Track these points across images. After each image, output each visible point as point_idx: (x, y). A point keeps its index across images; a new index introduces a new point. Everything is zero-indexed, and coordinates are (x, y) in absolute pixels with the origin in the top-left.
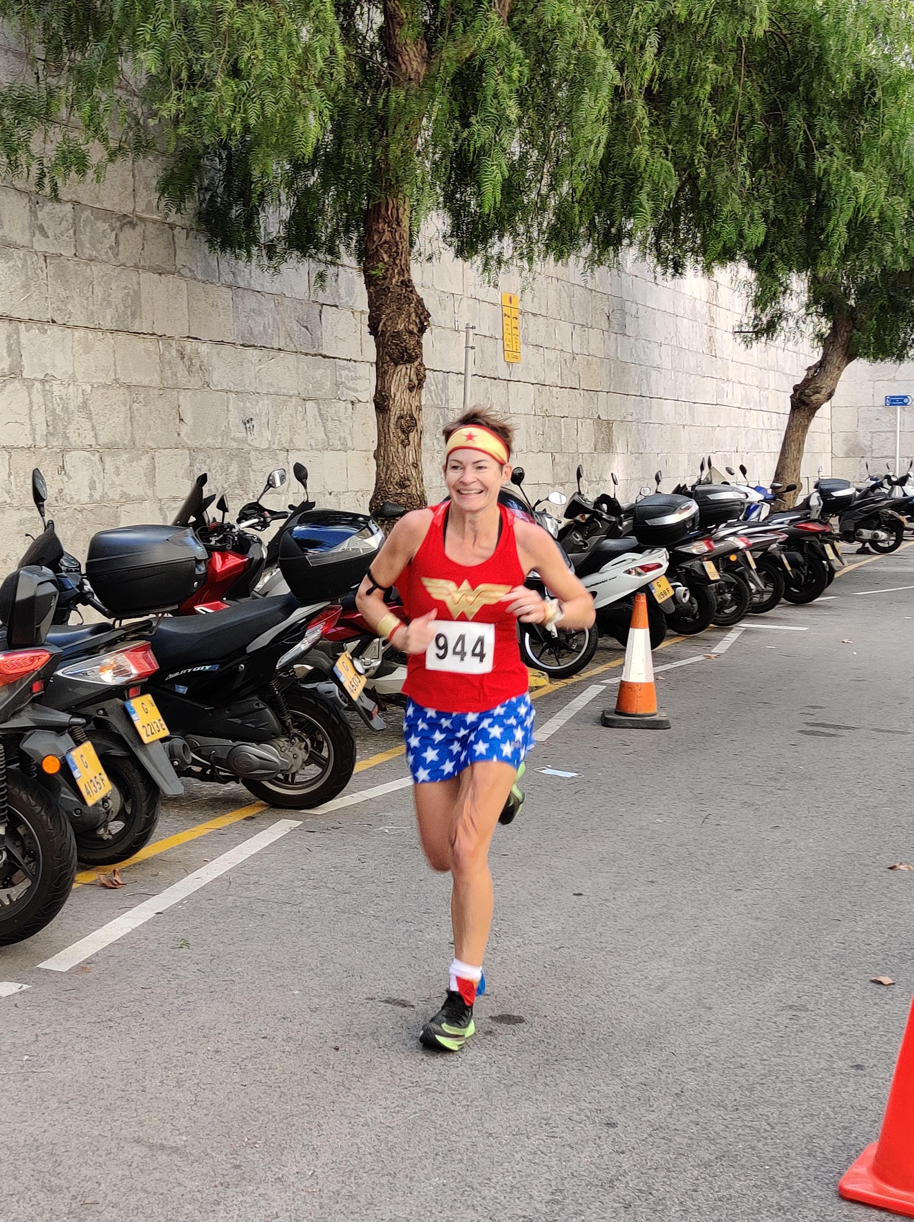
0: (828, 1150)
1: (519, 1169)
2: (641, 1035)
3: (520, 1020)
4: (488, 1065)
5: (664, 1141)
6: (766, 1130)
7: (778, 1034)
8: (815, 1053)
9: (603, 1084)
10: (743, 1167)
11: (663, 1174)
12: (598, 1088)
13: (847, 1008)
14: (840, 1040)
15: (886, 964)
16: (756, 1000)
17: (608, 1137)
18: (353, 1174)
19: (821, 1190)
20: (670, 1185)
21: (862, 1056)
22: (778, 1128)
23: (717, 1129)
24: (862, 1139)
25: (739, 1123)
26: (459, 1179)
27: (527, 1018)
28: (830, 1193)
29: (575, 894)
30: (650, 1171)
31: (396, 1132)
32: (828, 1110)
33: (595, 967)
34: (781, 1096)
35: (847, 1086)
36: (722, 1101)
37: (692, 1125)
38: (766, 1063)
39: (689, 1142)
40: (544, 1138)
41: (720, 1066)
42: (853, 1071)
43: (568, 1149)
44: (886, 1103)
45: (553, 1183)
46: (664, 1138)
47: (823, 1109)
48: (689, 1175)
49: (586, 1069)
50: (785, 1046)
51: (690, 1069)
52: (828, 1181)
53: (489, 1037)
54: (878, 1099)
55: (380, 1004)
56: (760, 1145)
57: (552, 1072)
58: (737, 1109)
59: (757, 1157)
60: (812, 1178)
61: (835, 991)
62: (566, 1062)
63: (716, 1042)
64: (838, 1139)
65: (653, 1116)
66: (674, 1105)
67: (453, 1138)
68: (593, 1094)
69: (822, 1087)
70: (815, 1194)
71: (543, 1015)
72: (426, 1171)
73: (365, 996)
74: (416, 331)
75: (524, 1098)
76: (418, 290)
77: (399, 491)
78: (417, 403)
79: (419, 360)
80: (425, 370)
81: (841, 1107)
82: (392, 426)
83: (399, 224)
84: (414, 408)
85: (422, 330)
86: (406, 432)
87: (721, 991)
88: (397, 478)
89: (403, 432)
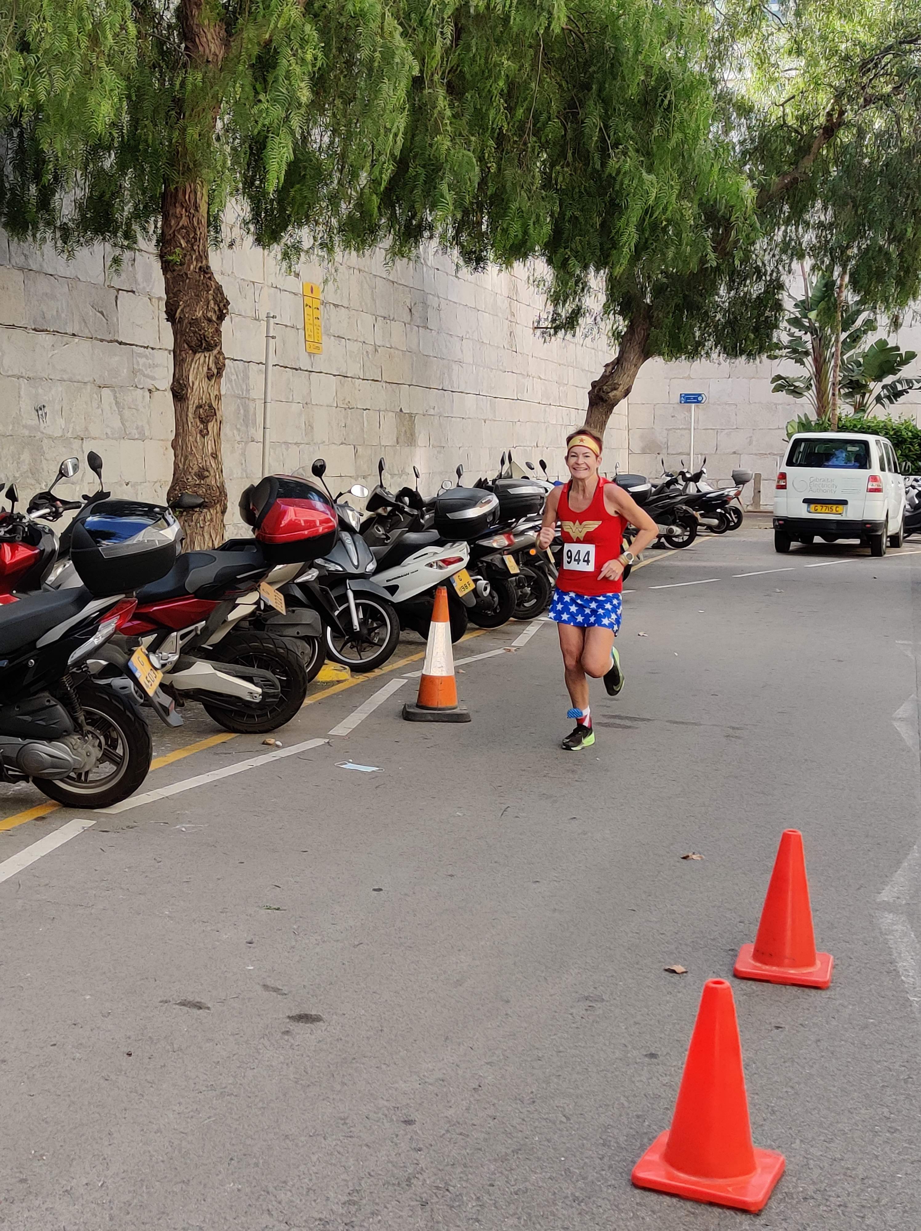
0: (622, 1139)
1: (315, 1171)
2: (439, 1030)
3: (316, 1019)
4: (285, 1066)
5: (461, 1137)
6: (561, 1122)
7: (574, 1025)
8: (610, 1043)
9: (401, 1082)
10: (539, 1159)
11: (459, 1170)
12: (396, 1085)
13: (641, 997)
14: (635, 1029)
15: (679, 953)
16: (552, 992)
17: (406, 1134)
18: (145, 1184)
19: (615, 1180)
20: (467, 1181)
21: (656, 1045)
22: (574, 1119)
23: (514, 1123)
24: (655, 1127)
25: (536, 1116)
26: (254, 1184)
27: (325, 1016)
28: (624, 1182)
29: (375, 890)
30: (447, 1168)
31: (190, 1138)
32: (623, 1100)
33: (394, 963)
34: (577, 1087)
35: (640, 1075)
36: (519, 1094)
37: (490, 1120)
38: (561, 1054)
39: (486, 1136)
40: (341, 1138)
41: (517, 1059)
42: (647, 1060)
43: (365, 1148)
44: (678, 1090)
45: (350, 1184)
46: (461, 1134)
47: (618, 1099)
48: (486, 1170)
49: (384, 1067)
50: (581, 1037)
51: (487, 1063)
52: (621, 1170)
53: (286, 1037)
54: (670, 1086)
55: (174, 1006)
56: (556, 1137)
57: (350, 1071)
58: (534, 1102)
59: (554, 1149)
60: (606, 1168)
61: (630, 981)
62: (364, 1060)
63: (513, 1035)
64: (631, 1128)
65: (451, 1112)
66: (472, 1099)
67: (249, 1142)
68: (390, 1091)
69: (617, 1076)
70: (609, 1183)
71: (341, 1013)
72: (220, 1177)
73: (160, 999)
74: (214, 318)
75: (321, 1098)
76: (217, 277)
77: (198, 482)
78: (216, 393)
79: (218, 348)
80: (225, 358)
81: (635, 1096)
82: (190, 415)
83: (197, 209)
84: (213, 397)
85: (221, 317)
86: (205, 421)
87: (519, 983)
88: (196, 468)
89: (202, 422)
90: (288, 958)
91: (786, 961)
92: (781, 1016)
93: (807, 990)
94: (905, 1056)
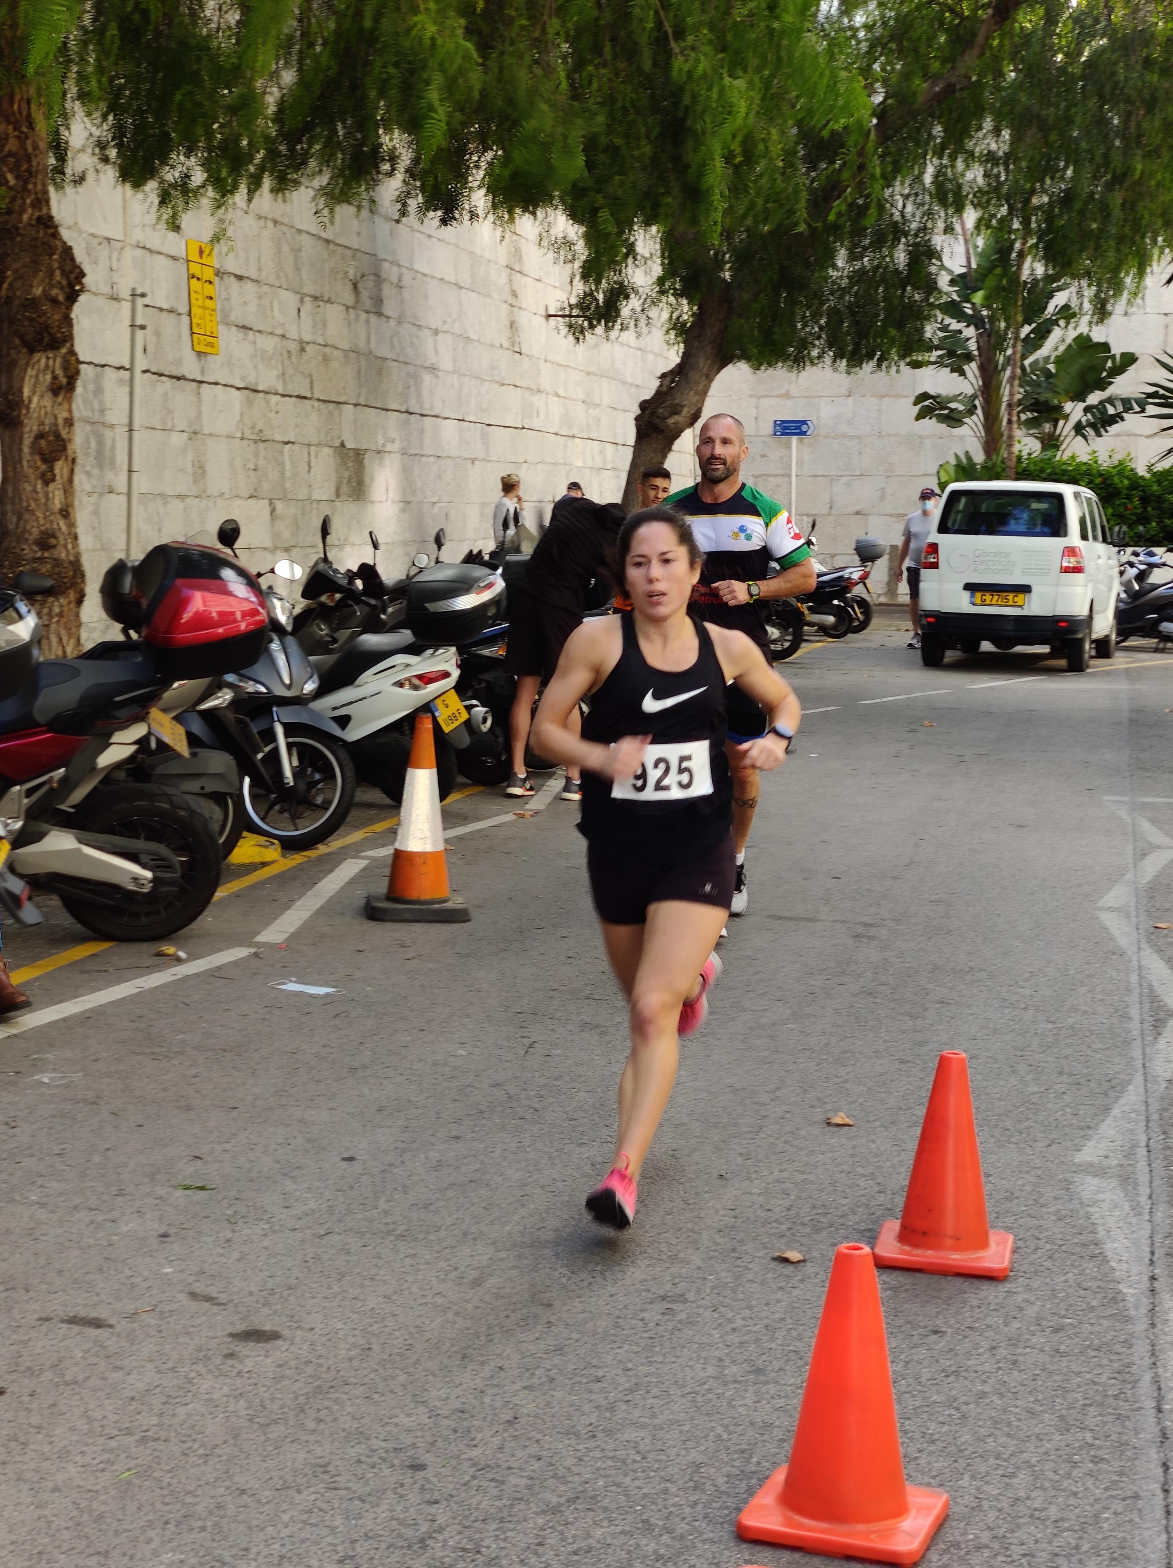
0: (721, 1480)
1: (289, 1533)
2: (453, 1346)
3: (274, 1336)
4: (231, 1400)
5: (493, 1484)
6: (634, 1461)
7: (647, 1335)
8: (699, 1356)
9: (402, 1415)
10: (606, 1509)
11: (494, 1526)
12: (395, 1420)
13: (741, 1296)
14: (733, 1338)
15: (793, 1234)
17: (414, 1483)
18: (45, 1557)
19: (712, 1531)
20: (505, 1540)
21: (764, 1358)
22: (652, 1456)
23: (567, 1464)
24: (767, 1464)
25: (597, 1454)
26: (202, 1553)
27: (285, 1332)
28: (725, 1533)
29: (344, 1159)
30: (475, 1524)
31: (103, 1497)
32: (719, 1430)
33: (379, 1257)
34: (654, 1416)
35: (744, 1398)
36: (573, 1427)
37: (532, 1461)
38: (630, 1373)
39: (530, 1482)
40: (322, 1491)
41: (567, 1381)
42: (752, 1377)
43: (357, 1502)
44: (798, 1415)
45: (340, 1548)
46: (492, 1480)
47: (713, 1429)
48: (531, 1525)
49: (376, 1396)
50: (657, 1349)
51: (525, 1388)
52: (721, 1520)
53: (230, 1362)
54: (786, 1411)
55: (60, 1325)
56: (628, 1480)
57: (327, 1403)
58: (594, 1436)
59: (625, 1495)
60: (700, 1517)
61: (724, 1274)
62: (346, 1388)
63: (560, 1350)
64: (733, 1466)
65: (475, 1453)
66: (506, 1435)
67: (189, 1499)
68: (388, 1428)
69: (710, 1400)
70: (705, 1537)
71: (307, 1326)
72: (153, 1545)
73: (36, 1316)
74: (61, 298)
75: (289, 1440)
76: (65, 234)
77: (39, 555)
78: (65, 414)
79: (68, 345)
80: (79, 362)
81: (737, 1425)
82: (26, 450)
83: (31, 127)
84: (60, 421)
85: (72, 297)
86: (49, 459)
87: (564, 1280)
88: (35, 532)
89: (44, 460)
90: (222, 1255)
91: (949, 1242)
92: (941, 1317)
93: (977, 1282)
94: (1116, 1366)
